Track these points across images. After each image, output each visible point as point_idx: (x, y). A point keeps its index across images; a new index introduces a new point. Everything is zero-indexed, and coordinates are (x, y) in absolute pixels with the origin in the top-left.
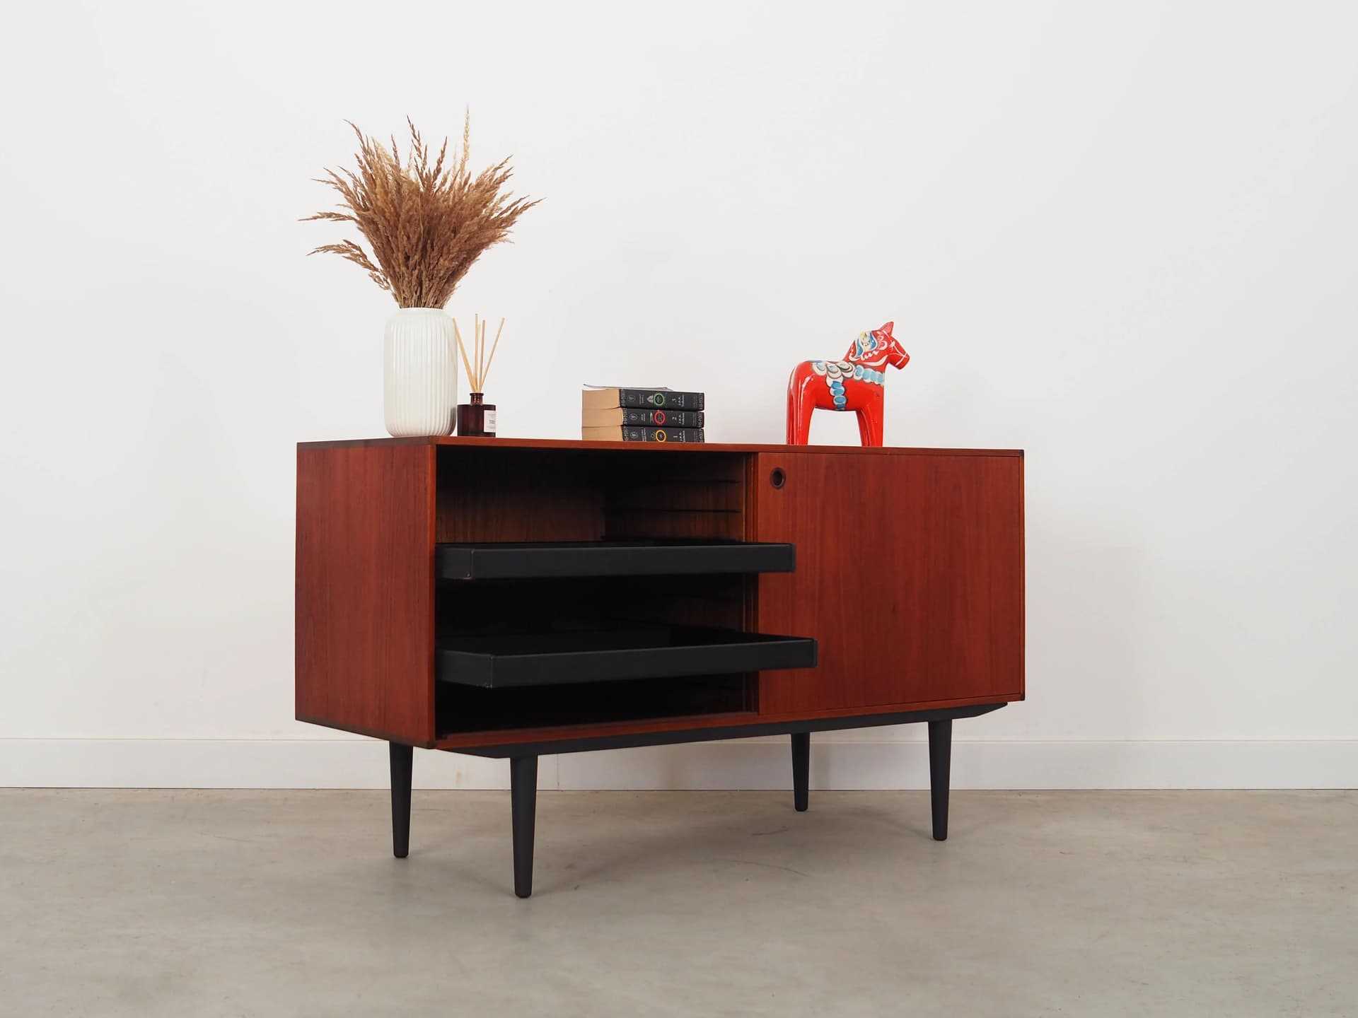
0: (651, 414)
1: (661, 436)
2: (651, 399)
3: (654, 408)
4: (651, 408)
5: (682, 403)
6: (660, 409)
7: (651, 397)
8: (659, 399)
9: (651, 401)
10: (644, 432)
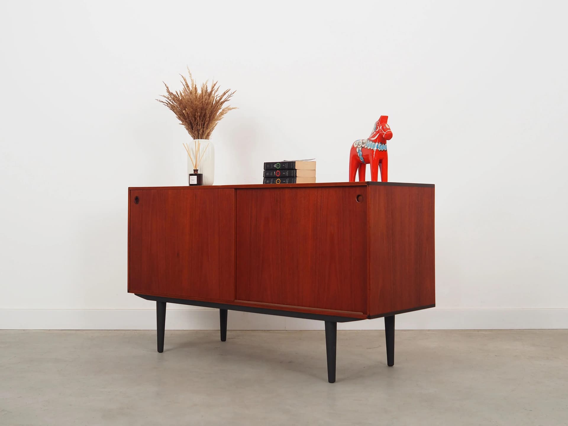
0: (275, 172)
1: (278, 181)
2: (275, 166)
3: (276, 170)
4: (275, 170)
5: (287, 167)
6: (278, 170)
7: (275, 165)
8: (278, 165)
9: (275, 167)
10: (272, 180)
